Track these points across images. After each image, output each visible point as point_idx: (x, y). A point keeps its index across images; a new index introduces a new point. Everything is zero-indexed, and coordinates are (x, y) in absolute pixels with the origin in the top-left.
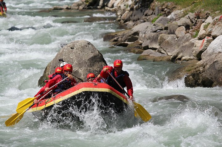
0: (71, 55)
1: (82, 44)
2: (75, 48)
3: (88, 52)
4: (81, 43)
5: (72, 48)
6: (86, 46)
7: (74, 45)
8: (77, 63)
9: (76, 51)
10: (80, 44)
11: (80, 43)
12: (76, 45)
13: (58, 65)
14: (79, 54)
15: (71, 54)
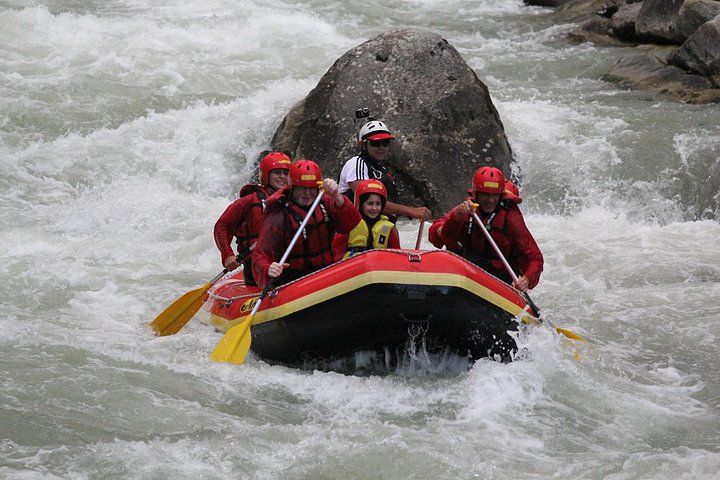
0: (376, 82)
1: (419, 44)
2: (390, 57)
3: (437, 77)
4: (414, 41)
5: (379, 58)
6: (432, 53)
7: (388, 47)
8: (396, 113)
9: (394, 68)
10: (411, 45)
11: (409, 39)
12: (395, 49)
13: (328, 116)
14: (405, 79)
15: (377, 79)
